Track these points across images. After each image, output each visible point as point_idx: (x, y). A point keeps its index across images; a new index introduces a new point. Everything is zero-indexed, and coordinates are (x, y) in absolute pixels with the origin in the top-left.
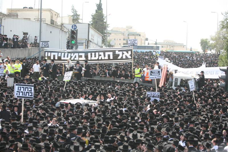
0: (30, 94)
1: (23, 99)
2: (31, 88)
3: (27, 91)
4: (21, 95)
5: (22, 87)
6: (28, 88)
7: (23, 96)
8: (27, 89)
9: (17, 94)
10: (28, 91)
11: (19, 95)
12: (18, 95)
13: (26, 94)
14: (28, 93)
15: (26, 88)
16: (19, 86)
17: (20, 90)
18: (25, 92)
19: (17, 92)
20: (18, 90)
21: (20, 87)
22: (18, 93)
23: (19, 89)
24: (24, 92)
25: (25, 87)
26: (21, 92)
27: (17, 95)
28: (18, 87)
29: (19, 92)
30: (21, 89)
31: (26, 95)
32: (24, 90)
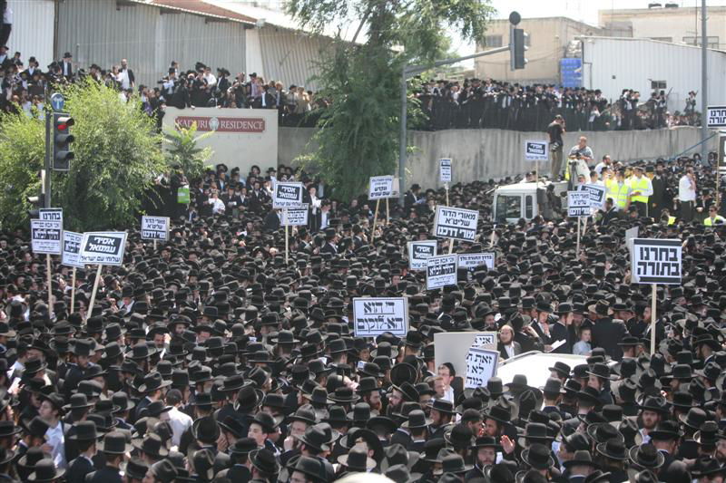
0: (673, 269)
1: (655, 285)
2: (675, 251)
3: (664, 261)
4: (649, 274)
5: (652, 249)
6: (666, 250)
7: (655, 276)
8: (664, 253)
9: (639, 269)
10: (667, 260)
11: (645, 273)
12: (642, 275)
13: (663, 269)
14: (668, 265)
15: (662, 250)
16: (644, 246)
17: (647, 258)
18: (661, 263)
19: (640, 264)
20: (642, 259)
21: (647, 249)
22: (642, 267)
23: (645, 254)
24: (658, 264)
25: (658, 247)
26: (650, 264)
27: (639, 273)
28: (641, 249)
29: (644, 264)
30: (648, 254)
31: (662, 273)
32: (656, 259)
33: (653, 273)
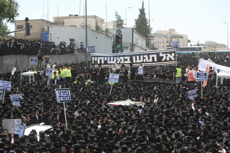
0: (68, 98)
1: (64, 103)
2: (68, 92)
3: (65, 95)
4: (62, 100)
5: (62, 92)
6: (66, 92)
7: (64, 100)
8: (65, 93)
9: (59, 98)
10: (66, 95)
11: (61, 99)
12: (60, 100)
13: (66, 98)
14: (67, 96)
15: (64, 92)
16: (59, 91)
17: (61, 95)
18: (65, 96)
19: (59, 96)
20: (59, 95)
21: (60, 92)
22: (60, 97)
23: (60, 93)
24: (64, 96)
25: (63, 91)
26: (62, 96)
27: (59, 99)
28: (59, 92)
29: (60, 96)
30: (61, 93)
31: (66, 99)
32: (63, 95)
33: (63, 99)
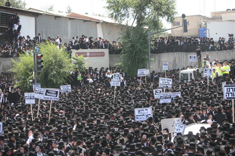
1: (233, 100)
4: (230, 96)
5: (231, 88)
7: (233, 97)
11: (229, 96)
12: (228, 97)
16: (228, 87)
17: (229, 91)
19: (226, 93)
20: (227, 91)
23: (228, 90)
24: (234, 93)
25: (234, 87)
26: (230, 93)
27: (226, 96)
28: (227, 88)
29: (228, 93)
32: (233, 91)
33: (232, 96)
